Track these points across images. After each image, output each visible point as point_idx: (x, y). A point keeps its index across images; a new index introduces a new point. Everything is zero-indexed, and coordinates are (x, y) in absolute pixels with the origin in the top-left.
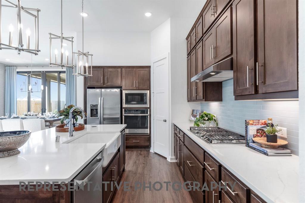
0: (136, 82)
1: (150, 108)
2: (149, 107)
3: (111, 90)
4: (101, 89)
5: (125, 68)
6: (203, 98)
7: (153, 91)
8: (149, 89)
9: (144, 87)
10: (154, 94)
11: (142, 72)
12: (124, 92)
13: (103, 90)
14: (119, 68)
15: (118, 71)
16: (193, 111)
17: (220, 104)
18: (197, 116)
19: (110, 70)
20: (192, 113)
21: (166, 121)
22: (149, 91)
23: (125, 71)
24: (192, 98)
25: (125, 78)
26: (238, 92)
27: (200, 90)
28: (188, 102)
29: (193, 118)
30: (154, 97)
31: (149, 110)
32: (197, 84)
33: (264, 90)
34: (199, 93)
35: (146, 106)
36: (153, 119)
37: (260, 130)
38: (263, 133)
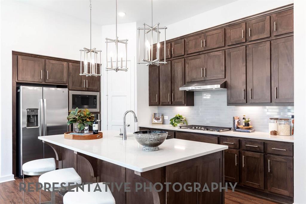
2: (99, 111)
4: (42, 88)
6: (185, 104)
7: (107, 94)
9: (94, 88)
10: (108, 97)
13: (45, 89)
14: (66, 61)
15: (63, 65)
16: (155, 114)
18: (159, 118)
19: (54, 62)
20: (155, 116)
21: (129, 126)
22: (99, 93)
23: (72, 66)
24: (162, 103)
25: (72, 75)
26: (232, 101)
27: (180, 97)
28: (149, 106)
29: (156, 121)
30: (108, 99)
31: (99, 115)
32: (174, 91)
33: (253, 101)
34: (177, 99)
35: (97, 110)
36: (107, 125)
37: (238, 122)
38: (239, 123)
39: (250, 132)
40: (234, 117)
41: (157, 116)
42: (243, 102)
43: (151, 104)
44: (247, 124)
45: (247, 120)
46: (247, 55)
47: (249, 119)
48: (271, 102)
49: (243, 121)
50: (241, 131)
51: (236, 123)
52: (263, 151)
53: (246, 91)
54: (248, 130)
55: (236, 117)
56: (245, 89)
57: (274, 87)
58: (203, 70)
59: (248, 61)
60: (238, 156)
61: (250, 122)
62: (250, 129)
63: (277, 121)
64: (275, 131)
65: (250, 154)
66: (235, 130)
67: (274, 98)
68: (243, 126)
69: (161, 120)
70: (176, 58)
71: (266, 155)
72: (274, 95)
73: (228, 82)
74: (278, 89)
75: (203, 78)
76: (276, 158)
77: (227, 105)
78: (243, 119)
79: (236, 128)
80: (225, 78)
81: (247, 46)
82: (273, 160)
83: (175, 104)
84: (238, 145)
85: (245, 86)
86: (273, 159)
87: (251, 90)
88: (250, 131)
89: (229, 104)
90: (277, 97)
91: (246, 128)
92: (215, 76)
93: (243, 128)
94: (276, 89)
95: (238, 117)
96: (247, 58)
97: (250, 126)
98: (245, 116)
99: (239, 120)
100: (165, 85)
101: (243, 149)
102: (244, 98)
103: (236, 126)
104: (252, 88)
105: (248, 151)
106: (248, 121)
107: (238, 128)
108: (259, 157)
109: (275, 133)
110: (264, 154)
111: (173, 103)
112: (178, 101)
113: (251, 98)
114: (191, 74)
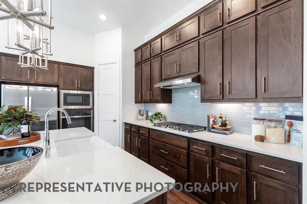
0: (78, 82)
1: (93, 109)
3: (44, 89)
5: (64, 65)
6: (161, 101)
7: (99, 93)
8: (92, 89)
9: (87, 88)
10: (99, 95)
11: (85, 72)
12: (63, 92)
13: (31, 87)
15: (54, 67)
16: (140, 111)
17: (169, 105)
18: (144, 114)
20: (140, 113)
21: (115, 121)
22: (92, 92)
23: (64, 68)
24: (144, 100)
25: (64, 76)
26: (206, 97)
27: (157, 94)
28: (135, 103)
29: (140, 117)
30: (99, 98)
31: (92, 111)
32: (152, 89)
33: (231, 97)
34: (155, 97)
35: (90, 107)
36: (98, 120)
37: (213, 121)
38: (214, 123)
39: (227, 135)
40: (208, 116)
41: (142, 113)
42: (219, 99)
43: (137, 102)
44: (224, 124)
45: (224, 119)
46: (224, 41)
47: (226, 118)
48: (256, 97)
49: (220, 120)
50: (216, 132)
51: (211, 123)
52: (245, 166)
53: (222, 84)
54: (225, 132)
55: (211, 115)
56: (222, 82)
57: (261, 77)
58: (177, 65)
59: (225, 48)
60: (211, 165)
61: (227, 122)
62: (227, 130)
63: (264, 122)
64: (262, 136)
65: (226, 166)
66: (210, 131)
67: (261, 91)
68: (220, 126)
69: (145, 116)
70: (154, 57)
71: (250, 173)
72: (261, 87)
73: (201, 75)
74: (267, 79)
75: (177, 74)
76: (267, 181)
77: (201, 102)
78: (220, 118)
79: (210, 128)
80: (199, 71)
81: (224, 30)
82: (260, 183)
83: (153, 102)
84: (211, 152)
85: (222, 78)
86: (260, 181)
87: (229, 83)
88: (227, 132)
89: (203, 100)
90: (265, 91)
91: (223, 129)
92: (188, 70)
93: (219, 129)
94: (265, 79)
95: (214, 116)
96: (224, 45)
97: (228, 127)
98: (221, 114)
99: (216, 119)
100: (146, 84)
101: (217, 158)
102: (220, 93)
103: (211, 126)
104: (230, 81)
105: (223, 162)
106: (225, 121)
107: (214, 128)
108: (239, 173)
109: (261, 139)
110: (247, 171)
111: (152, 101)
112: (156, 98)
113: (229, 93)
114: (167, 72)
